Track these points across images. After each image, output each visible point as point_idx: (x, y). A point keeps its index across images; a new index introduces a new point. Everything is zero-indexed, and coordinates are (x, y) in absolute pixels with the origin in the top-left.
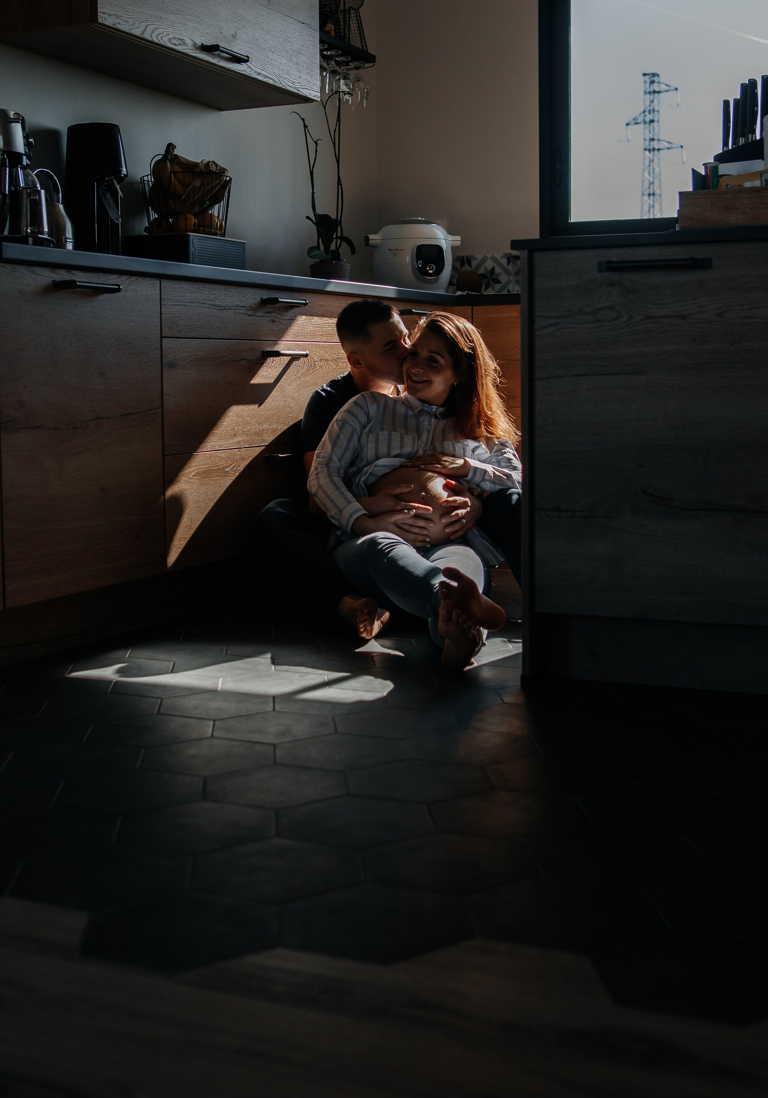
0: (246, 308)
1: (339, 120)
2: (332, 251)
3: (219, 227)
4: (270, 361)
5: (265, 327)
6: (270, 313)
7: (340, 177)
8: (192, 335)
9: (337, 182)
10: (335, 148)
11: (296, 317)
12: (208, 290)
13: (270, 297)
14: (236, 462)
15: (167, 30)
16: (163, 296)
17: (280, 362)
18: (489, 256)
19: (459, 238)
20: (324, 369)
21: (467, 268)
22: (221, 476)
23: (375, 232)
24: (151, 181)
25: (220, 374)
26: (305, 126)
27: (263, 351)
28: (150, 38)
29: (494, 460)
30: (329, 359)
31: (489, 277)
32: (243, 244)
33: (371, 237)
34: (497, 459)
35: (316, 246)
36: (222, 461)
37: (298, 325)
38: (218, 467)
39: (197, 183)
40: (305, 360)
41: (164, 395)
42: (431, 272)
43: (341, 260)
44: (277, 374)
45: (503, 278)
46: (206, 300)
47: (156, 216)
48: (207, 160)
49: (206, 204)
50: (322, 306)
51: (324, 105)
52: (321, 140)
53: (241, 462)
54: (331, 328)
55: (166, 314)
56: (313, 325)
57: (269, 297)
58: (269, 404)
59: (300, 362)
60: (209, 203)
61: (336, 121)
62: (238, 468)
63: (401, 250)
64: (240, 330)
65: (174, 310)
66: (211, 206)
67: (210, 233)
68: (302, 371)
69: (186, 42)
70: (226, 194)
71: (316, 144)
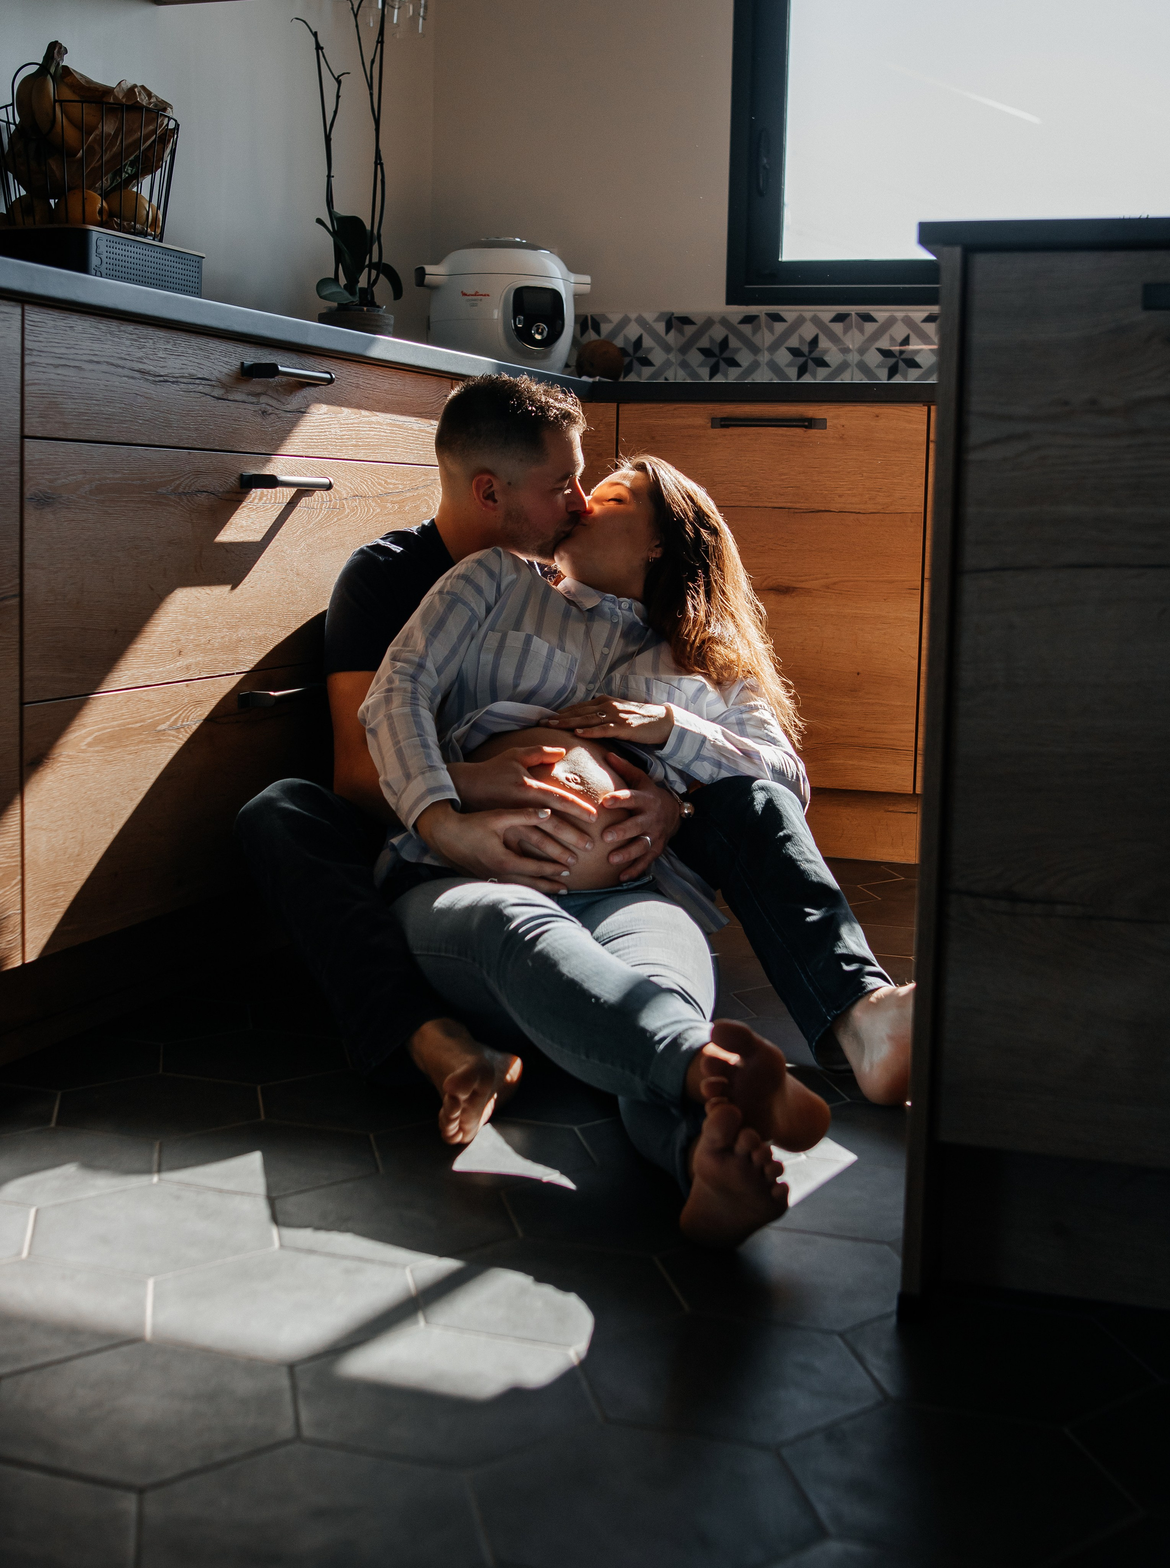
0: (209, 383)
1: (381, 41)
2: (361, 289)
3: (152, 219)
4: (256, 496)
5: (248, 424)
6: (258, 395)
7: (380, 151)
8: (92, 434)
9: (374, 160)
10: (371, 95)
11: (308, 406)
12: (130, 337)
13: (260, 362)
14: (180, 710)
16: (28, 344)
17: (276, 499)
18: (633, 316)
19: (587, 279)
20: (359, 515)
21: (592, 335)
22: (148, 742)
23: (436, 262)
24: (15, 123)
25: (152, 522)
26: (319, 48)
27: (242, 475)
29: (733, 719)
30: (368, 494)
31: (632, 355)
32: (198, 259)
33: (429, 269)
34: (739, 719)
35: (333, 277)
36: (152, 710)
37: (312, 424)
38: (142, 724)
39: (109, 128)
40: (324, 496)
41: (26, 566)
42: (538, 337)
43: (378, 307)
44: (269, 523)
45: (658, 357)
46: (125, 359)
47: (23, 192)
48: (130, 82)
49: (127, 173)
50: (358, 386)
51: (355, 10)
52: (349, 73)
53: (190, 711)
54: (374, 433)
55: (35, 384)
56: (341, 424)
57: (256, 361)
58: (251, 585)
59: (315, 499)
60: (132, 171)
61: (375, 44)
62: (184, 723)
63: (485, 295)
64: (196, 429)
65: (53, 376)
66: (136, 177)
67: (132, 230)
68: (317, 518)
70: (167, 158)
71: (339, 82)
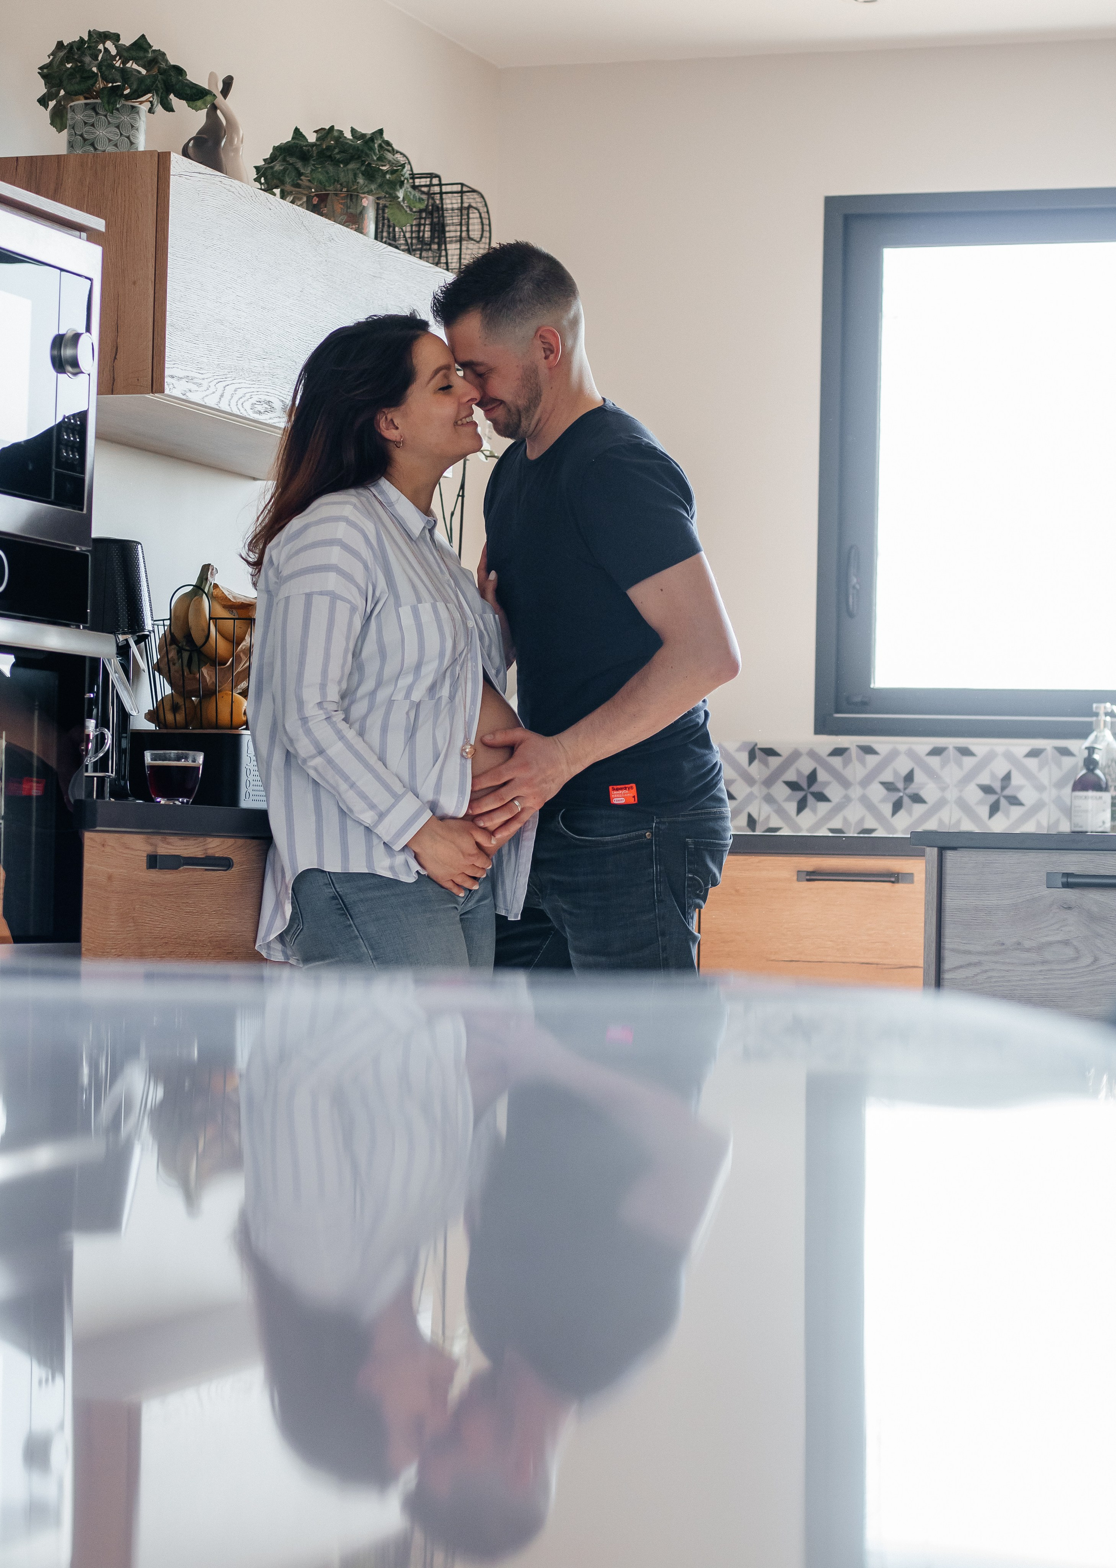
15: (249, 390)
28: (228, 409)
47: (170, 691)
69: (273, 405)
